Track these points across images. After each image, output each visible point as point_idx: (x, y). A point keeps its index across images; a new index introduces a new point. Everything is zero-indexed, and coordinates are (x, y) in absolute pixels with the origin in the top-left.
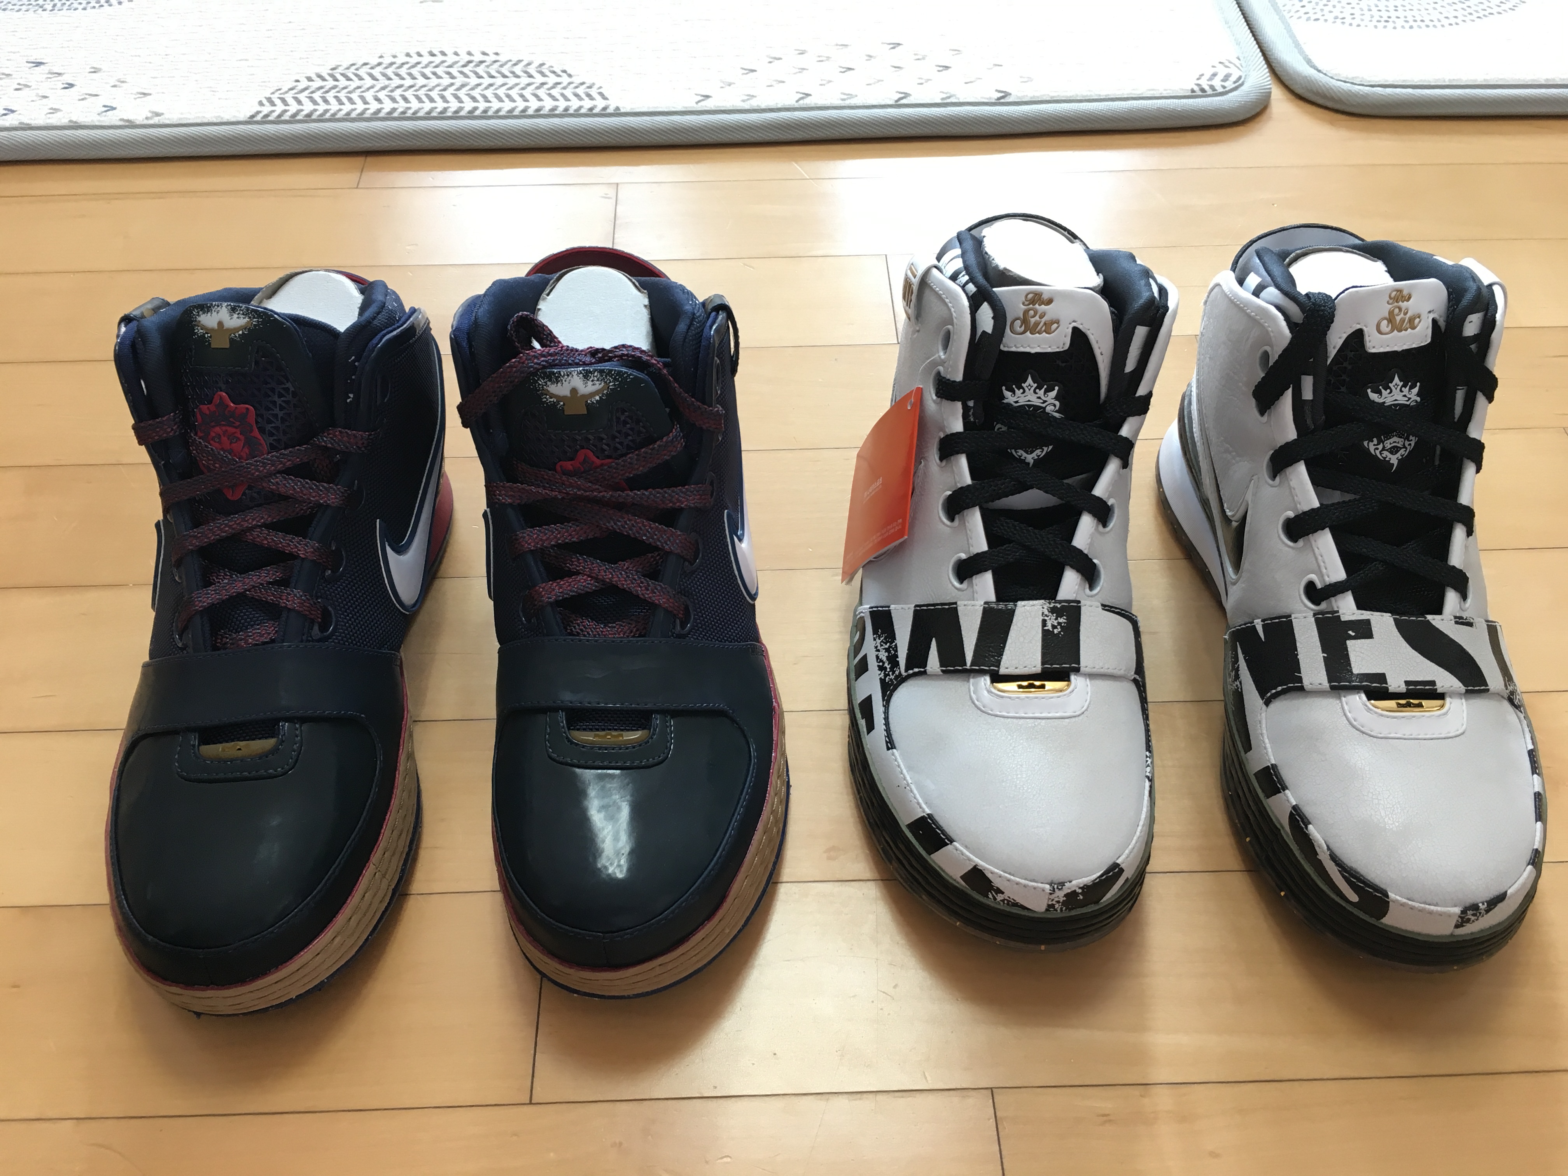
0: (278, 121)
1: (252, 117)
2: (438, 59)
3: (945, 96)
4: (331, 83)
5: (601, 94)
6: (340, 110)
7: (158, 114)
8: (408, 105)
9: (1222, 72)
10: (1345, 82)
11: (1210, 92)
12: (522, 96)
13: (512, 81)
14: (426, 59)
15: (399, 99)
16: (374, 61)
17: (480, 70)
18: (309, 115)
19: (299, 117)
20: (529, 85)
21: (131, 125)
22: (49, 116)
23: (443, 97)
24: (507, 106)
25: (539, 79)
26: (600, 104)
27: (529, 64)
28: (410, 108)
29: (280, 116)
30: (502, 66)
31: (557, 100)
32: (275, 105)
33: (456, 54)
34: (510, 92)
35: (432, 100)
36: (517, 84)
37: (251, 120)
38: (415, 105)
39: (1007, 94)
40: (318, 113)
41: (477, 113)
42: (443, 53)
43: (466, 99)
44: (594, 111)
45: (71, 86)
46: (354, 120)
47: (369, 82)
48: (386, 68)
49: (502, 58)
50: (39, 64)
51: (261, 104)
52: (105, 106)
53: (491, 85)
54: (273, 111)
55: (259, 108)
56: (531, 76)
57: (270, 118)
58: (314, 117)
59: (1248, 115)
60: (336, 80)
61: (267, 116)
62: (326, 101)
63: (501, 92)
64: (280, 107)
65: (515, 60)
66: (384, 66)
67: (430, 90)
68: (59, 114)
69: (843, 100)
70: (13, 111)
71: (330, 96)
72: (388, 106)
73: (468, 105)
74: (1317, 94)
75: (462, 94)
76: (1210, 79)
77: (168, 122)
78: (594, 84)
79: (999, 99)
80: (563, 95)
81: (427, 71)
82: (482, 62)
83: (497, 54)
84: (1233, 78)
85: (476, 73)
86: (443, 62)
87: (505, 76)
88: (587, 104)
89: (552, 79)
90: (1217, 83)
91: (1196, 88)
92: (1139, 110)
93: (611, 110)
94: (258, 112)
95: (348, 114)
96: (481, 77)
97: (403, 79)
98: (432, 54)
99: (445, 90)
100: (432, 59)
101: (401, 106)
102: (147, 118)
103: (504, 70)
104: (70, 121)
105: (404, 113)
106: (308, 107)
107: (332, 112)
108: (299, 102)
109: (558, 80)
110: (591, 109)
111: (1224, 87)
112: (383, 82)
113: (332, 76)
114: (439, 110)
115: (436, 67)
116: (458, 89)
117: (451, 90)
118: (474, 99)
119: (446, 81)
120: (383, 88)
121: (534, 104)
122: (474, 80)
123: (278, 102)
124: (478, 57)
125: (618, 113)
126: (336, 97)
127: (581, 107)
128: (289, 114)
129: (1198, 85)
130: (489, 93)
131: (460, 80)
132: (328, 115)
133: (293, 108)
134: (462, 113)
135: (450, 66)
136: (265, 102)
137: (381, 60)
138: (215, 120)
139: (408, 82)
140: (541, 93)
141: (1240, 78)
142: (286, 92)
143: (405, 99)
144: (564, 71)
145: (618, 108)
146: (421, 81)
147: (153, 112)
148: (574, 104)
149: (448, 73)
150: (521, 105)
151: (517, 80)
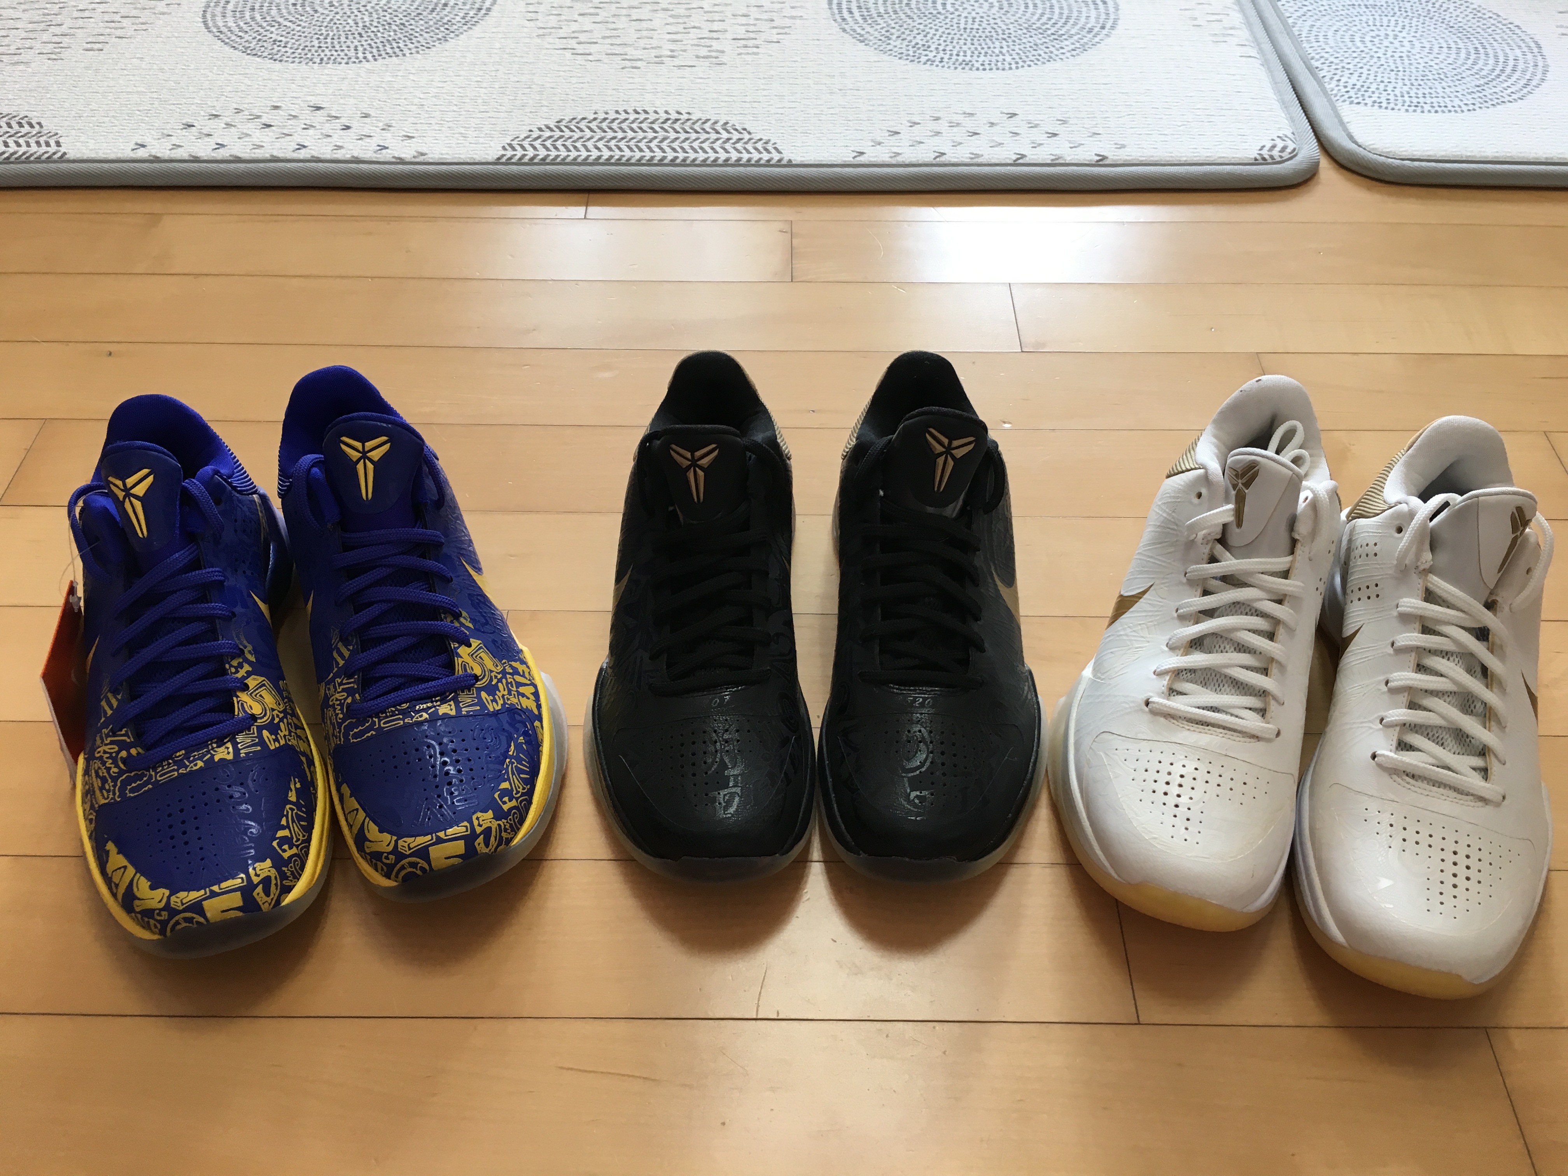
0: (519, 163)
1: (499, 159)
2: (642, 116)
3: (1054, 157)
4: (558, 134)
5: (775, 148)
6: (568, 156)
7: (423, 154)
8: (622, 153)
9: (1280, 144)
10: (1380, 155)
11: (1270, 161)
12: (712, 148)
13: (704, 136)
14: (632, 117)
15: (614, 148)
16: (592, 117)
17: (677, 126)
18: (543, 159)
19: (536, 161)
20: (717, 139)
21: (401, 161)
22: (335, 151)
23: (649, 148)
24: (701, 156)
25: (725, 135)
26: (776, 156)
27: (716, 123)
28: (623, 156)
29: (520, 159)
30: (694, 123)
31: (741, 153)
32: (516, 150)
33: (656, 112)
34: (703, 145)
35: (641, 150)
36: (708, 139)
37: (498, 162)
38: (627, 153)
39: (1104, 158)
40: (551, 158)
41: (678, 161)
42: (646, 112)
43: (668, 150)
44: (771, 163)
45: (348, 128)
46: (580, 164)
47: (588, 134)
48: (601, 122)
49: (694, 117)
50: (319, 108)
51: (504, 148)
52: (379, 146)
53: (687, 139)
54: (515, 155)
55: (504, 152)
56: (718, 132)
57: (513, 161)
58: (548, 161)
59: (1300, 180)
60: (562, 131)
61: (510, 158)
62: (556, 148)
63: (696, 145)
64: (519, 153)
65: (704, 119)
66: (599, 121)
67: (638, 142)
68: (343, 151)
69: (972, 158)
70: (305, 147)
71: (559, 144)
72: (606, 154)
73: (670, 155)
74: (1358, 164)
75: (664, 145)
76: (1269, 150)
77: (431, 161)
78: (769, 140)
79: (1098, 161)
80: (745, 149)
81: (634, 126)
82: (677, 120)
83: (689, 113)
84: (1289, 150)
85: (674, 129)
86: (646, 119)
87: (697, 132)
88: (765, 156)
89: (736, 136)
90: (1275, 153)
91: (1258, 157)
92: (1212, 174)
93: (784, 162)
94: (503, 155)
95: (575, 159)
96: (678, 132)
97: (616, 132)
98: (637, 112)
99: (650, 141)
100: (637, 116)
101: (617, 154)
102: (414, 157)
103: (697, 127)
104: (353, 157)
105: (619, 159)
106: (542, 153)
107: (562, 157)
108: (535, 148)
109: (741, 136)
110: (769, 161)
111: (1281, 157)
112: (600, 134)
113: (558, 127)
114: (647, 158)
115: (641, 123)
116: (661, 142)
117: (655, 142)
118: (674, 150)
119: (651, 135)
120: (600, 139)
121: (723, 156)
122: (673, 135)
123: (518, 148)
124: (674, 116)
125: (790, 164)
126: (563, 145)
127: (760, 159)
128: (527, 157)
129: (1260, 154)
130: (686, 145)
131: (662, 134)
132: (559, 160)
133: (531, 153)
134: (666, 161)
135: (652, 123)
136: (507, 147)
137: (596, 116)
138: (469, 161)
139: (620, 135)
140: (728, 146)
141: (1294, 150)
142: (523, 140)
143: (620, 149)
144: (745, 129)
145: (790, 161)
146: (630, 134)
147: (418, 152)
148: (756, 156)
149: (652, 128)
150: (712, 156)
151: (707, 136)
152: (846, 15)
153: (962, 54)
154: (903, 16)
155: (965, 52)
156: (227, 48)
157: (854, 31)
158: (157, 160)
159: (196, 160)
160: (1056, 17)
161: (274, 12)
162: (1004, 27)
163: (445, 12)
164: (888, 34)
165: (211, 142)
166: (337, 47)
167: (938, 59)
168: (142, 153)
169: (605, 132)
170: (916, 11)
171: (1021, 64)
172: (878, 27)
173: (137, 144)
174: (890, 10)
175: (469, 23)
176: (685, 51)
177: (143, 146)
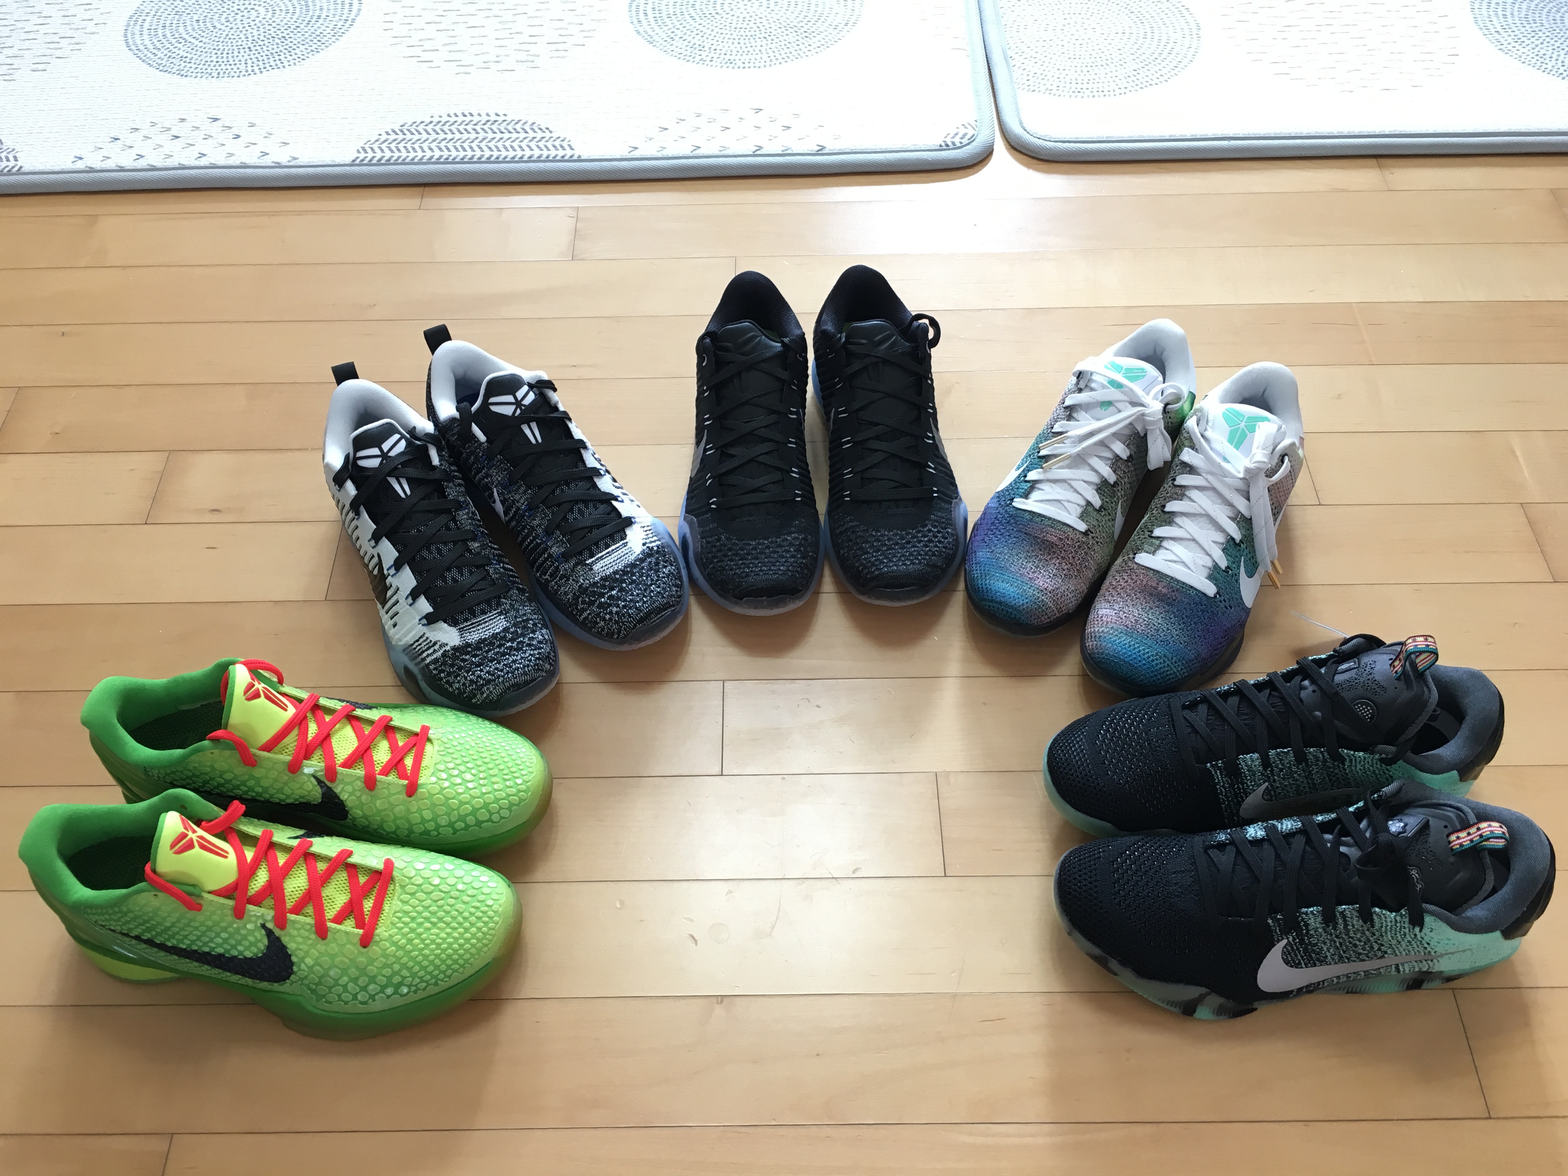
0: (370, 164)
1: (354, 161)
2: (468, 118)
3: (784, 149)
4: (401, 137)
5: (569, 145)
6: (408, 157)
7: (295, 159)
8: (450, 153)
9: (962, 131)
10: (1039, 138)
11: (951, 146)
12: (520, 147)
13: (515, 136)
14: (461, 119)
15: (444, 148)
16: (428, 120)
17: (494, 127)
18: (389, 160)
19: (383, 162)
20: (525, 138)
21: (279, 166)
22: (227, 158)
23: (471, 147)
24: (511, 154)
25: (531, 134)
26: (569, 152)
27: (525, 123)
28: (451, 155)
29: (371, 160)
30: (508, 124)
31: (542, 150)
32: (367, 153)
33: (479, 115)
34: (513, 144)
35: (464, 150)
36: (518, 138)
37: (353, 164)
38: (454, 153)
39: (823, 148)
40: (394, 159)
41: (493, 159)
42: (471, 115)
43: (485, 149)
44: (565, 158)
45: (238, 136)
46: (416, 164)
47: (425, 136)
48: (435, 125)
49: (509, 119)
50: (216, 120)
51: (358, 152)
52: (262, 152)
53: (501, 139)
54: (366, 157)
55: (358, 155)
56: (526, 132)
57: (365, 162)
58: (392, 161)
59: (975, 162)
60: (404, 134)
61: (363, 160)
62: (399, 150)
63: (508, 144)
64: (370, 155)
65: (516, 120)
67: (463, 142)
68: (233, 158)
69: (720, 151)
70: (204, 155)
71: (401, 146)
72: (437, 153)
73: (487, 154)
74: (1022, 146)
75: (483, 145)
76: (953, 137)
77: (302, 164)
78: (565, 138)
79: (818, 151)
80: (546, 146)
81: (461, 128)
82: (496, 121)
83: (505, 115)
84: (968, 136)
85: (492, 130)
86: (471, 121)
87: (510, 132)
88: (561, 153)
89: (540, 135)
90: (957, 140)
91: (943, 144)
92: (905, 160)
93: (575, 158)
94: (358, 158)
95: (413, 159)
96: (495, 133)
97: (446, 134)
98: (464, 115)
99: (472, 142)
100: (464, 118)
101: (446, 154)
102: (289, 161)
103: (510, 128)
104: (241, 163)
105: (447, 159)
106: (388, 155)
107: (403, 158)
108: (382, 151)
109: (543, 135)
110: (563, 157)
111: (961, 143)
112: (434, 136)
113: (402, 131)
114: (469, 157)
115: (466, 125)
116: (481, 142)
117: (476, 142)
118: (490, 148)
119: (473, 135)
120: (434, 141)
121: (528, 153)
122: (490, 135)
123: (369, 150)
124: (493, 118)
125: (580, 160)
126: (405, 147)
127: (557, 155)
128: (376, 159)
129: (944, 142)
130: (500, 145)
131: (482, 135)
132: (400, 160)
133: (379, 155)
134: (483, 159)
135: (475, 125)
136: (361, 150)
137: (432, 119)
138: (330, 163)
139: (450, 136)
140: (533, 144)
141: (974, 135)
142: (374, 143)
143: (448, 149)
144: (547, 129)
145: (580, 156)
146: (458, 136)
147: (292, 157)
148: (553, 153)
149: (474, 130)
150: (519, 153)
151: (517, 135)
152: (642, 17)
153: (729, 53)
154: (687, 17)
155: (731, 51)
156: (144, 65)
157: (646, 32)
158: (92, 170)
159: (122, 170)
160: (810, 15)
161: (181, 29)
162: (767, 26)
163: (318, 24)
164: (672, 35)
165: (132, 154)
166: (231, 62)
167: (709, 58)
168: (80, 165)
169: (438, 134)
170: (698, 11)
171: (774, 61)
172: (666, 28)
173: (76, 157)
174: (678, 11)
175: (337, 34)
176: (508, 56)
177: (81, 158)
